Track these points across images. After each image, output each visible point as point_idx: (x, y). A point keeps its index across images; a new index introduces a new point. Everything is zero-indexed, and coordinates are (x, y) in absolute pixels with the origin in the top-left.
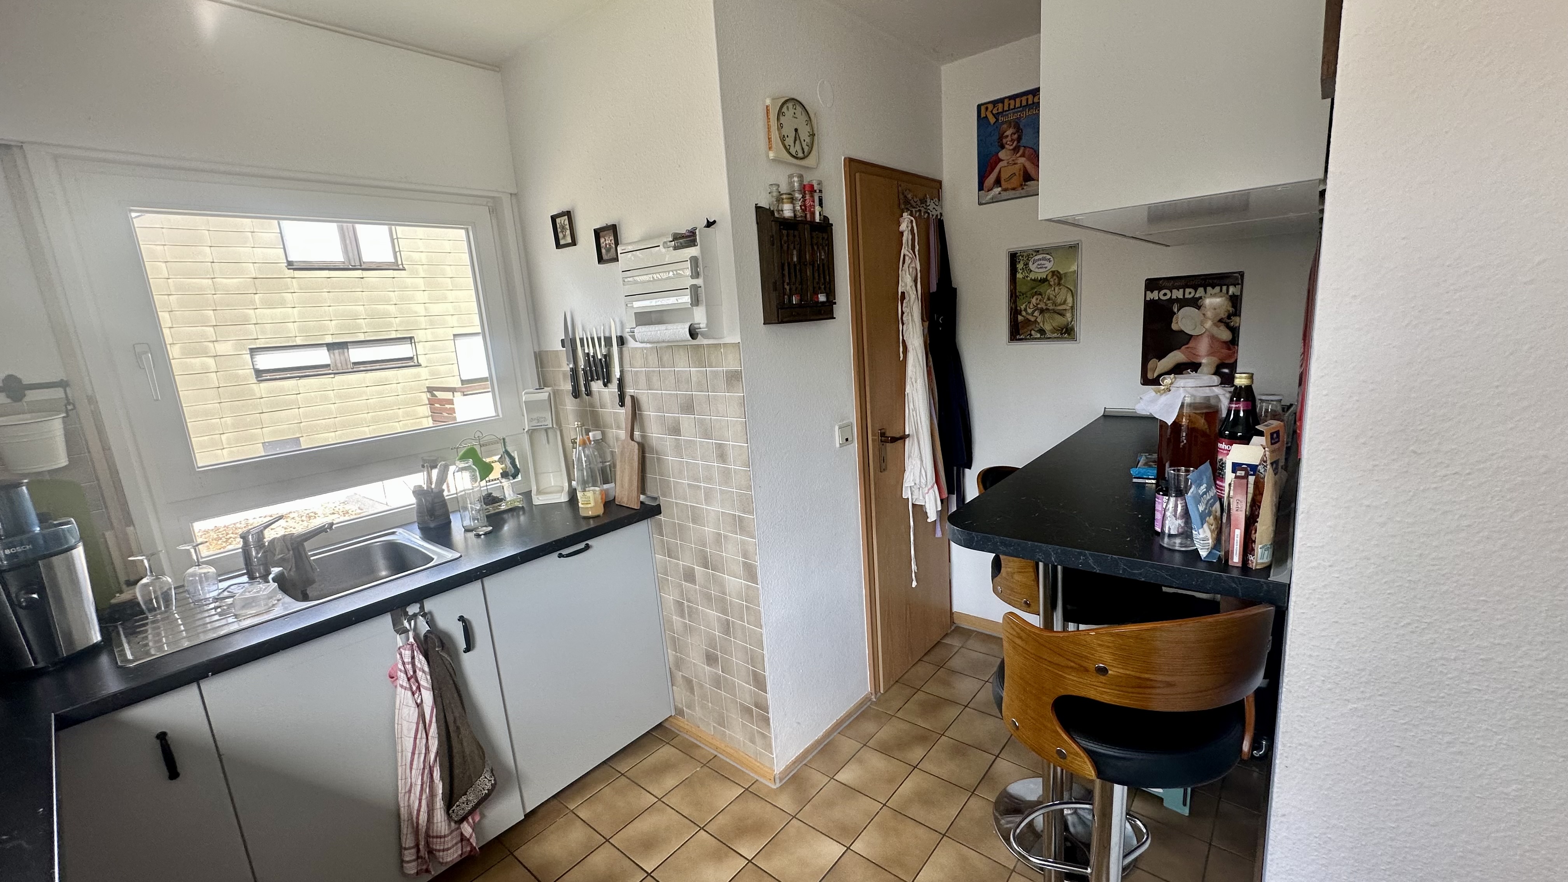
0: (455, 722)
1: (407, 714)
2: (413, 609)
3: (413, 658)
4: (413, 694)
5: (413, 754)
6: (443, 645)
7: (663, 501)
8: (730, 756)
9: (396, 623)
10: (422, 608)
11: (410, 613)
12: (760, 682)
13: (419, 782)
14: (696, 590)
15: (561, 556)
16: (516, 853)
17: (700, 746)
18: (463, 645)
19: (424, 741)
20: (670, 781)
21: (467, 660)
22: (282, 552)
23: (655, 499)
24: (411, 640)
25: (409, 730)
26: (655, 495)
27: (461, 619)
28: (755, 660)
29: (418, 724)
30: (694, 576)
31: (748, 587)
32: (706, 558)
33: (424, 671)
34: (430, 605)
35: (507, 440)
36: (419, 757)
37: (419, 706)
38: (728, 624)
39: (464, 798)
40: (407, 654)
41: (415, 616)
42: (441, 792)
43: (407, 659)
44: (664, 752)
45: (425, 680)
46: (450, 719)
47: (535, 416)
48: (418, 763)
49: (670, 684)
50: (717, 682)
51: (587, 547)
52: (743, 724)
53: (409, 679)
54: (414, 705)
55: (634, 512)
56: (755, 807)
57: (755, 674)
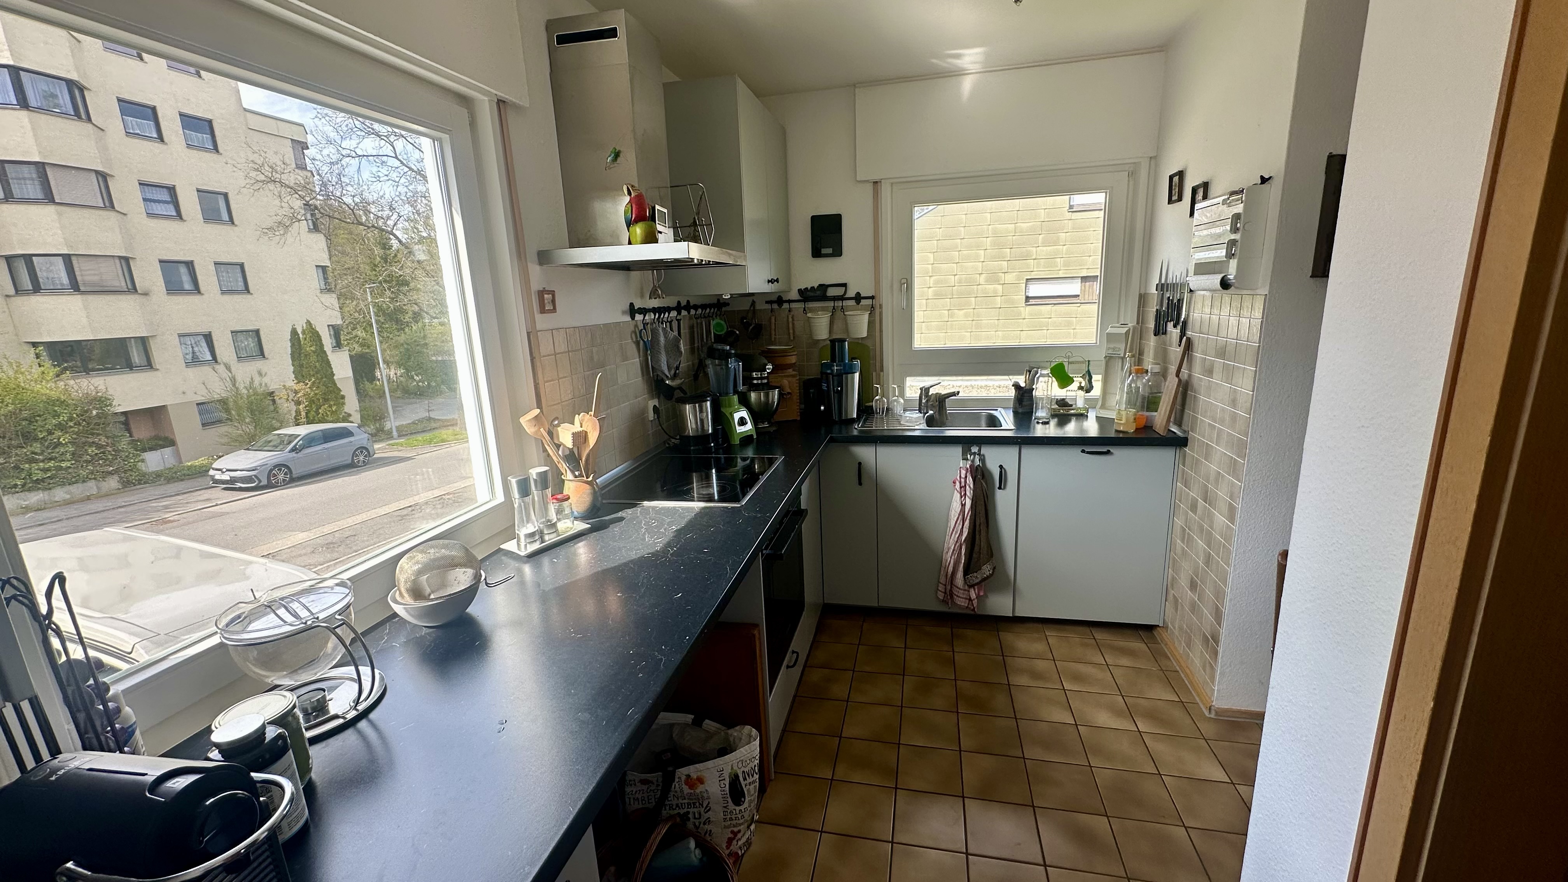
0: (980, 525)
1: (956, 506)
2: (975, 449)
3: (966, 477)
4: (961, 497)
5: (953, 530)
6: (983, 476)
7: (1194, 436)
8: (1187, 675)
9: (964, 454)
10: (980, 450)
11: (973, 451)
12: (1218, 616)
13: (952, 548)
14: (1195, 519)
15: (1083, 451)
16: (1000, 633)
17: (1170, 659)
18: (997, 485)
19: (961, 527)
20: (1125, 661)
21: (999, 494)
22: (933, 401)
23: (1184, 432)
24: (968, 466)
25: (955, 516)
26: (1186, 429)
27: (1001, 467)
28: (1219, 595)
29: (959, 515)
30: (1196, 507)
31: (1228, 526)
32: (1207, 492)
33: (970, 487)
34: (986, 451)
35: (1091, 363)
36: (955, 534)
37: (963, 505)
38: (1209, 557)
39: (975, 574)
40: (963, 472)
41: (975, 454)
42: (963, 561)
43: (963, 476)
44: (1137, 645)
45: (969, 493)
46: (978, 524)
47: (1112, 346)
48: (955, 536)
49: (1164, 599)
50: (1193, 607)
51: (1108, 453)
52: (1202, 652)
53: (961, 488)
54: (959, 503)
55: (1158, 436)
56: (1178, 714)
57: (1217, 608)
